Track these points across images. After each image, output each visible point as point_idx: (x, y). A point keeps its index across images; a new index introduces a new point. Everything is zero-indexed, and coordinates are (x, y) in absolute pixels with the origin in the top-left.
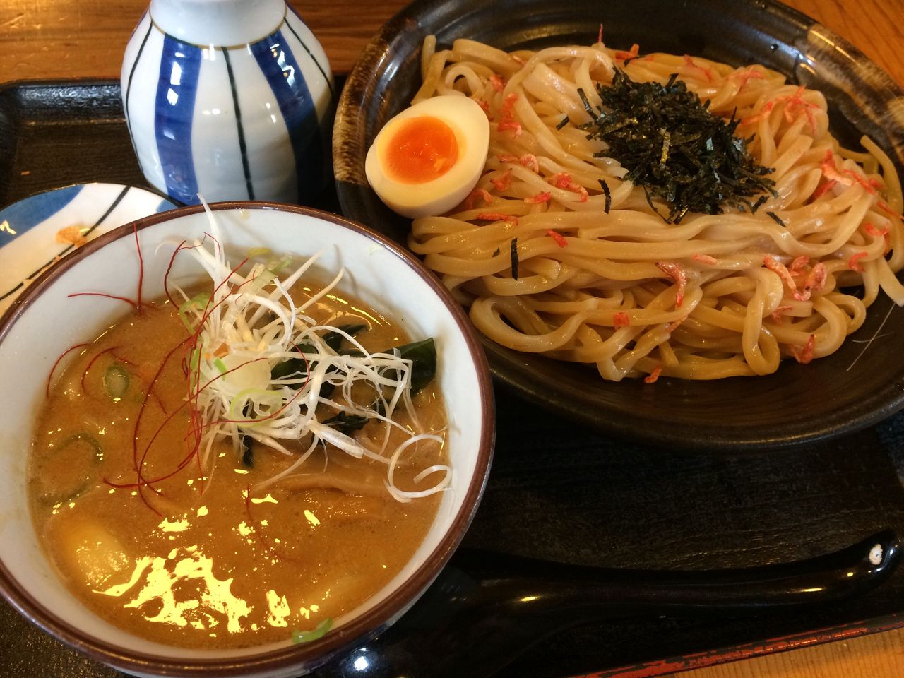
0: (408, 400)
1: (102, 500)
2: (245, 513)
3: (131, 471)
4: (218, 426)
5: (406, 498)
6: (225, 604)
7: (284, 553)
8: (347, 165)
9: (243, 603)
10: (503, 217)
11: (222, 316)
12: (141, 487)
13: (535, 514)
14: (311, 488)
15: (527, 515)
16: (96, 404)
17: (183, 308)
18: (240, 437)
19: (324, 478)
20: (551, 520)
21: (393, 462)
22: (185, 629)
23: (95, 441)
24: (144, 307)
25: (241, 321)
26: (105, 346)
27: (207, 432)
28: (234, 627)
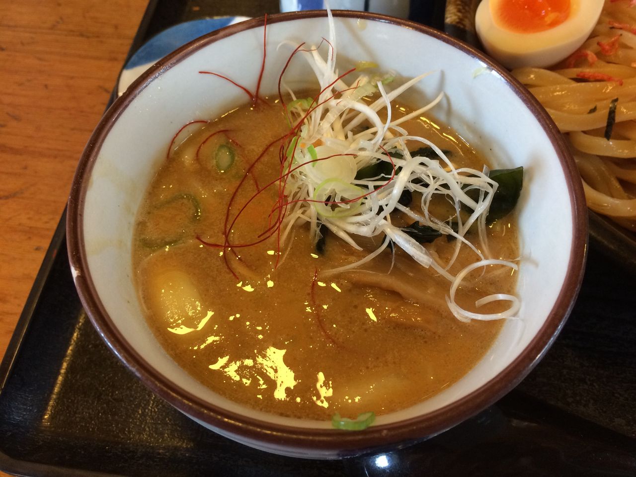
0: (482, 226)
1: (192, 252)
2: (309, 294)
3: (220, 234)
4: (301, 211)
5: (466, 318)
6: (276, 371)
7: (338, 339)
8: (459, 11)
9: (292, 374)
10: (605, 78)
11: (322, 118)
12: (226, 248)
13: (573, 372)
14: (373, 287)
15: (565, 372)
16: (204, 172)
17: (291, 107)
18: (318, 225)
19: (386, 280)
20: (589, 383)
21: (457, 281)
22: (236, 383)
23: (197, 202)
24: (259, 101)
25: (338, 125)
26: (221, 127)
27: (289, 214)
28: (280, 394)
